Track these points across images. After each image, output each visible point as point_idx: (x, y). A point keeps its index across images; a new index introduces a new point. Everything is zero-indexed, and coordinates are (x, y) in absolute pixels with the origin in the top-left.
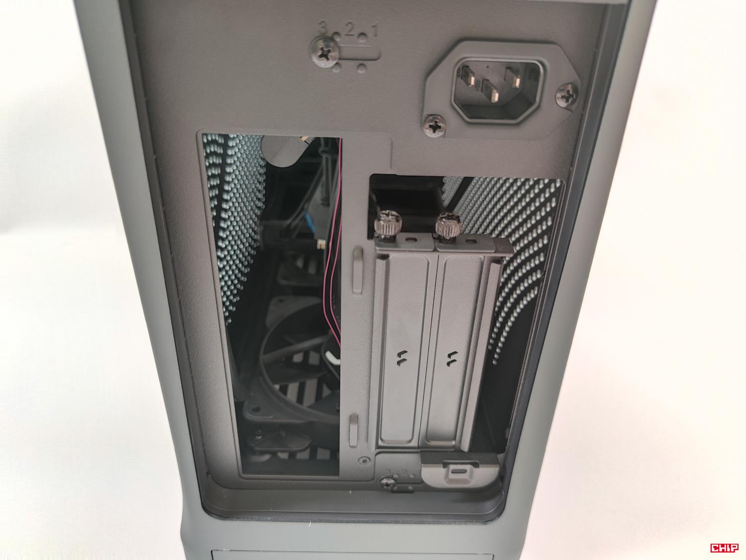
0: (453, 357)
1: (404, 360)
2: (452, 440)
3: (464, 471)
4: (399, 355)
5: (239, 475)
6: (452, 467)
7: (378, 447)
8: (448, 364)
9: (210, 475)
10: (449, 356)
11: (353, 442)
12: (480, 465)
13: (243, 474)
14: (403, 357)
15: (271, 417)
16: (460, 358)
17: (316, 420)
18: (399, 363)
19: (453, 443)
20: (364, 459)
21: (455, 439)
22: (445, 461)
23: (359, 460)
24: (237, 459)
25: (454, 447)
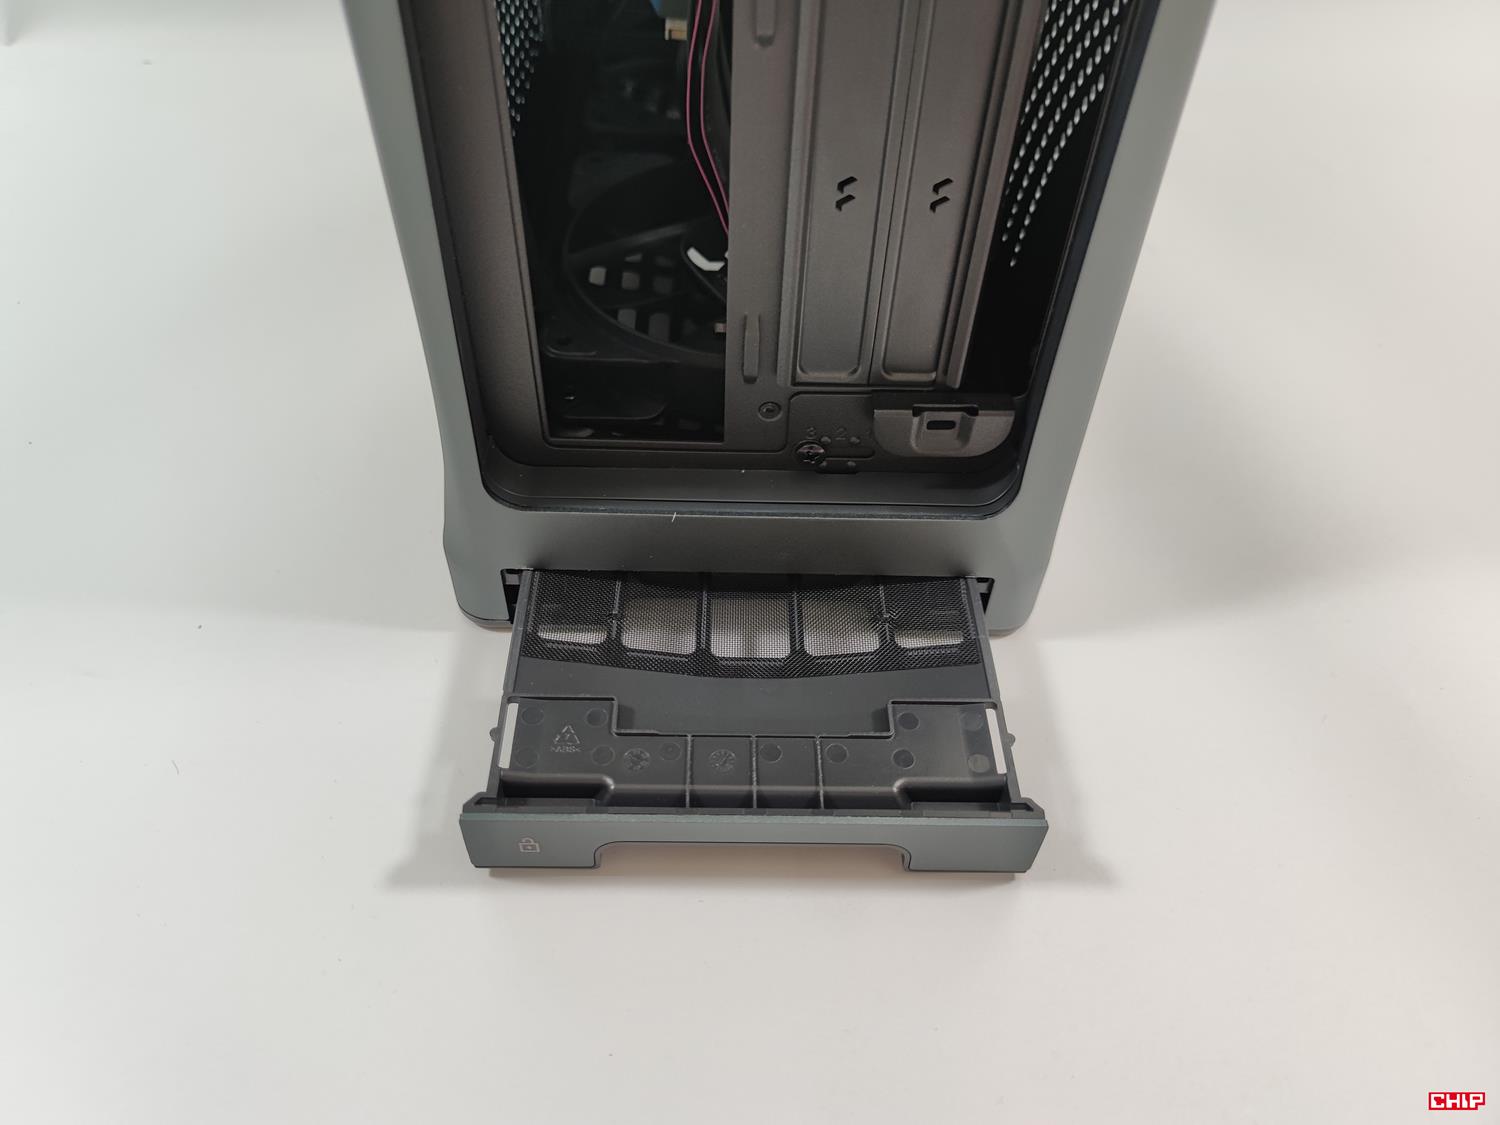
0: (943, 192)
1: (850, 198)
2: (932, 372)
3: (950, 425)
4: (842, 186)
5: (544, 438)
6: (928, 416)
7: (795, 383)
8: (933, 206)
9: (491, 437)
10: (936, 188)
11: (751, 369)
12: (980, 412)
13: (552, 436)
14: (848, 190)
15: (593, 353)
16: (955, 193)
17: (676, 361)
18: (839, 205)
19: (934, 375)
20: (770, 406)
21: (936, 368)
22: (916, 405)
23: (760, 410)
24: (540, 413)
25: (934, 382)
